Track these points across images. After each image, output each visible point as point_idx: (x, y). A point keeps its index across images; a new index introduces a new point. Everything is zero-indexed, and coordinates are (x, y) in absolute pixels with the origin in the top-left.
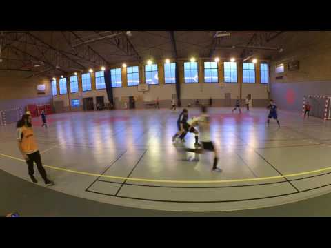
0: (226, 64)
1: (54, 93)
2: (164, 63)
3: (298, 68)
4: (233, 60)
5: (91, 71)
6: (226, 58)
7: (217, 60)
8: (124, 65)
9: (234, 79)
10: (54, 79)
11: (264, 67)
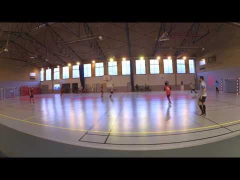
0: (165, 61)
1: (42, 79)
2: (122, 60)
3: (215, 60)
4: (169, 58)
5: (69, 65)
6: (164, 56)
7: (159, 58)
8: (94, 62)
9: (171, 71)
10: (42, 69)
11: (191, 62)
